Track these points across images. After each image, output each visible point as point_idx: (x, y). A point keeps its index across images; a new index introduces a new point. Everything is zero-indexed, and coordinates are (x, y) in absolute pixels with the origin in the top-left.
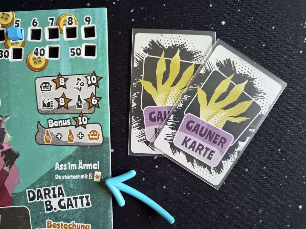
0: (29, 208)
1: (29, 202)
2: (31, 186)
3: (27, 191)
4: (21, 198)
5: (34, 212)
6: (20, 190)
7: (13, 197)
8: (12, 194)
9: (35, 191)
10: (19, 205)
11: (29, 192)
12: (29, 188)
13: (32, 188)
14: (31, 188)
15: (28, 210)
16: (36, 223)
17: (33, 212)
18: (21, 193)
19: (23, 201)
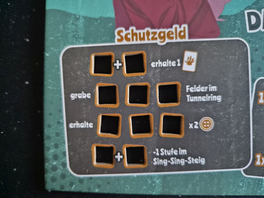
0: (249, 42)
1: (249, 31)
2: (253, 4)
3: (246, 12)
4: (235, 24)
5: (256, 50)
6: (235, 11)
7: (220, 22)
8: (220, 17)
9: (261, 13)
10: (231, 37)
11: (249, 14)
12: (249, 8)
13: (256, 8)
14: (254, 9)
15: (246, 46)
16: (259, 69)
17: (254, 50)
18: (236, 16)
19: (239, 29)
